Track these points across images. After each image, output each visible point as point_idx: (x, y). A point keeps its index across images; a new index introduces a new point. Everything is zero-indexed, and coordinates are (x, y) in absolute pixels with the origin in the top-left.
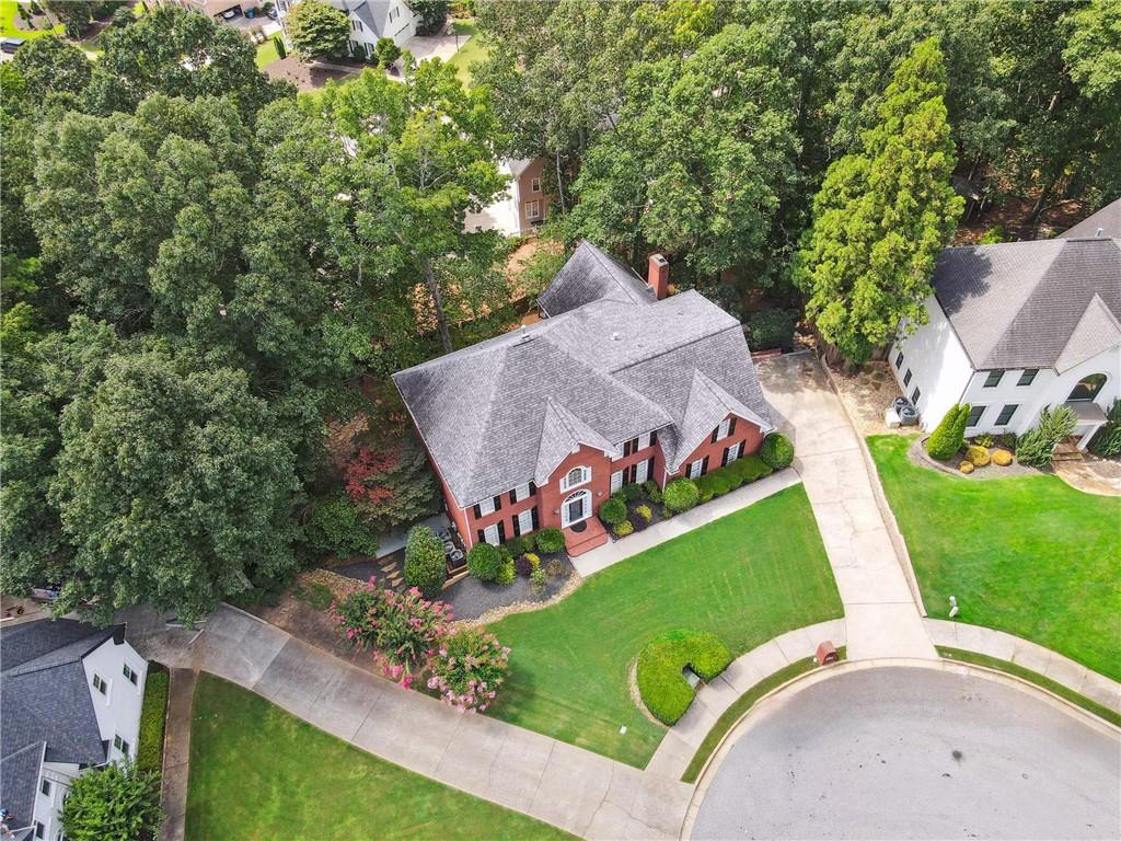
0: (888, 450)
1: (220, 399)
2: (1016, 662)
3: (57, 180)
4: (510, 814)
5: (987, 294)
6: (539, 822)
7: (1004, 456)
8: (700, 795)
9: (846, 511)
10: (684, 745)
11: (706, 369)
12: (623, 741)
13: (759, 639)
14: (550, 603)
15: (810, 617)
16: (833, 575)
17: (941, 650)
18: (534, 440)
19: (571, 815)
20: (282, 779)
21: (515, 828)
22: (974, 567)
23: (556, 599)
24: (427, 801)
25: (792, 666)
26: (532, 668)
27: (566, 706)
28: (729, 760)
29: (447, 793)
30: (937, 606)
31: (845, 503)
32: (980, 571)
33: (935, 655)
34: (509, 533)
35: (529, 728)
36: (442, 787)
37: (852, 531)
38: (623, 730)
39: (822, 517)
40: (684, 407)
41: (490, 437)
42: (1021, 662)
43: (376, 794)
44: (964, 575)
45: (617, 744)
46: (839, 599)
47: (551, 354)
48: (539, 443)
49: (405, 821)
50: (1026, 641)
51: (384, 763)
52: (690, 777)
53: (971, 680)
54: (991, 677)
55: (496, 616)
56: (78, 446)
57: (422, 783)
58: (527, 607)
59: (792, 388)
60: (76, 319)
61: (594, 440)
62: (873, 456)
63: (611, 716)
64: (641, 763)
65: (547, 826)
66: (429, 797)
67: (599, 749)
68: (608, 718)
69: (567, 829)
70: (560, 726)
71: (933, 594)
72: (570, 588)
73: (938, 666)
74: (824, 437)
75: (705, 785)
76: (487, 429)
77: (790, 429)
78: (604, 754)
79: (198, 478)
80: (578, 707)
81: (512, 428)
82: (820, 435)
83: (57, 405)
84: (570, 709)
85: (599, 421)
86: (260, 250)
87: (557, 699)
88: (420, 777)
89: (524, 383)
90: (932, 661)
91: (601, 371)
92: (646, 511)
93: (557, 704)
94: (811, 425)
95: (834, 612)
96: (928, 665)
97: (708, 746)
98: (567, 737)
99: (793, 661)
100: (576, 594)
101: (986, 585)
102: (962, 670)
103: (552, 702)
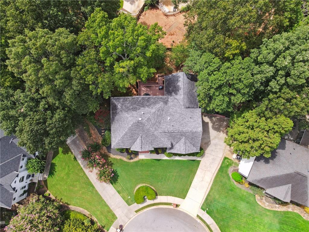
0: (226, 164)
2: (210, 226)
4: (103, 200)
5: (267, 164)
6: (107, 205)
8: (137, 215)
9: (205, 174)
10: (139, 206)
12: (128, 199)
13: (164, 195)
14: (130, 161)
15: (178, 195)
16: (189, 189)
17: (198, 216)
18: (134, 141)
19: (113, 207)
20: (69, 167)
21: (103, 203)
22: (218, 205)
23: (132, 161)
24: (91, 188)
25: (167, 203)
26: (119, 174)
27: (121, 186)
28: (145, 212)
29: (94, 189)
30: (204, 208)
31: (206, 171)
32: (219, 206)
33: (196, 216)
35: (113, 186)
36: (94, 187)
37: (202, 180)
38: (129, 197)
39: (199, 172)
40: (177, 143)
41: (123, 138)
42: (211, 226)
43: (83, 181)
44: (215, 205)
45: (127, 199)
46: (186, 195)
47: (145, 127)
48: (135, 142)
49: (86, 189)
50: (215, 223)
51: (86, 176)
52: (136, 211)
53: (199, 223)
54: (203, 225)
55: (118, 157)
57: (91, 184)
58: (125, 159)
62: (222, 163)
63: (129, 193)
64: (129, 205)
65: (108, 206)
66: (92, 188)
67: (123, 198)
68: (128, 193)
69: (111, 208)
70: (119, 190)
71: (205, 205)
72: (135, 160)
73: (195, 218)
74: (216, 150)
75: (138, 214)
76: (123, 136)
77: (209, 143)
78: (124, 200)
80: (124, 187)
81: (129, 138)
82: (215, 149)
84: (122, 187)
85: (152, 142)
87: (121, 184)
88: (91, 183)
89: (135, 130)
90: (194, 216)
91: (157, 132)
92: (160, 151)
93: (121, 185)
94: (215, 145)
95: (183, 197)
96: (193, 217)
97: (143, 208)
98: (119, 192)
99: (168, 202)
100: (136, 162)
101: (217, 210)
102: (199, 221)
103: (120, 184)
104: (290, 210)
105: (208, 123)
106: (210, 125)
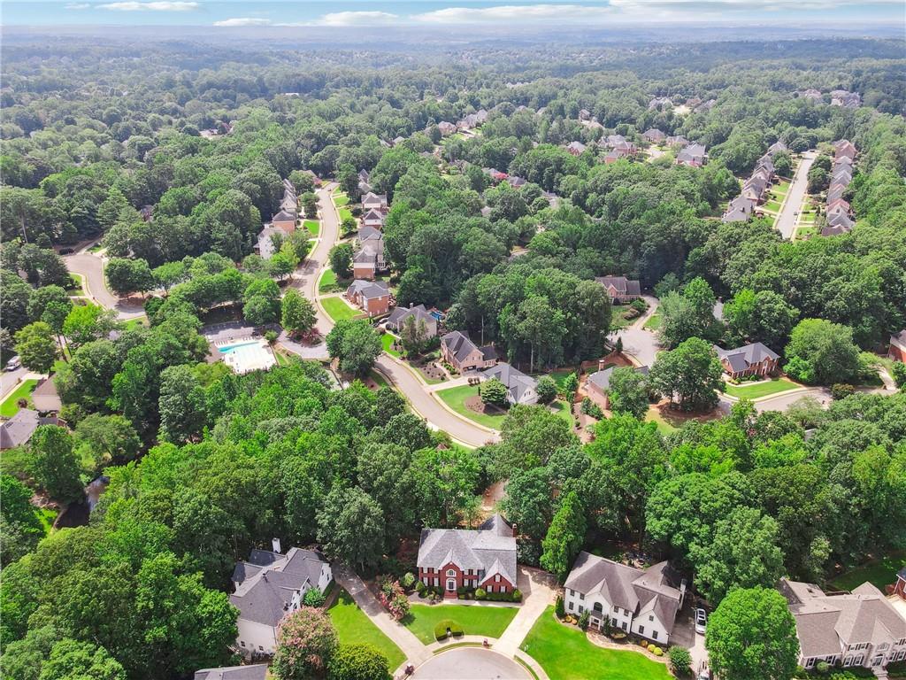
0: (551, 610)
1: (374, 514)
2: (531, 667)
3: (365, 456)
5: (581, 568)
7: (574, 621)
8: (434, 657)
9: (525, 619)
10: (438, 646)
11: (501, 560)
12: (425, 638)
13: (473, 633)
14: (432, 606)
16: (505, 630)
17: (515, 656)
19: (404, 646)
22: (541, 642)
23: (434, 606)
25: (476, 643)
26: (417, 617)
27: (418, 627)
28: (446, 654)
31: (526, 617)
33: (513, 656)
34: (431, 584)
35: (407, 628)
37: (521, 624)
38: (427, 637)
39: (517, 618)
41: (432, 551)
42: (533, 668)
45: (423, 638)
46: (501, 635)
47: (457, 537)
51: (372, 622)
52: (434, 652)
54: (522, 667)
55: (417, 603)
56: (345, 513)
58: (425, 604)
59: (539, 582)
60: (357, 486)
61: (458, 564)
62: (545, 610)
64: (426, 645)
66: (377, 632)
67: (419, 638)
68: (425, 632)
69: (401, 648)
70: (414, 630)
72: (439, 605)
73: (511, 660)
75: (437, 655)
76: (432, 549)
77: (530, 594)
79: (363, 528)
80: (421, 628)
81: (439, 552)
82: (538, 599)
83: (346, 503)
85: (462, 560)
86: (397, 485)
89: (447, 541)
90: (511, 657)
91: (470, 547)
92: (470, 595)
94: (538, 596)
95: (497, 637)
96: (509, 658)
97: (443, 649)
100: (440, 607)
101: (540, 648)
102: (517, 663)
103: (416, 625)
104: (630, 649)
105: (527, 576)
106: (530, 577)
